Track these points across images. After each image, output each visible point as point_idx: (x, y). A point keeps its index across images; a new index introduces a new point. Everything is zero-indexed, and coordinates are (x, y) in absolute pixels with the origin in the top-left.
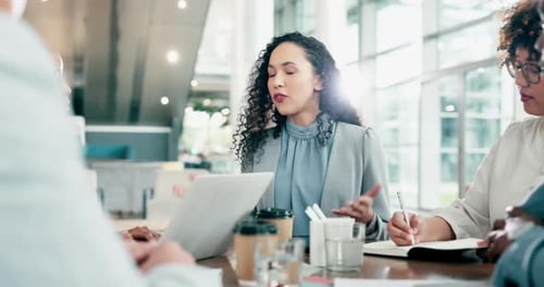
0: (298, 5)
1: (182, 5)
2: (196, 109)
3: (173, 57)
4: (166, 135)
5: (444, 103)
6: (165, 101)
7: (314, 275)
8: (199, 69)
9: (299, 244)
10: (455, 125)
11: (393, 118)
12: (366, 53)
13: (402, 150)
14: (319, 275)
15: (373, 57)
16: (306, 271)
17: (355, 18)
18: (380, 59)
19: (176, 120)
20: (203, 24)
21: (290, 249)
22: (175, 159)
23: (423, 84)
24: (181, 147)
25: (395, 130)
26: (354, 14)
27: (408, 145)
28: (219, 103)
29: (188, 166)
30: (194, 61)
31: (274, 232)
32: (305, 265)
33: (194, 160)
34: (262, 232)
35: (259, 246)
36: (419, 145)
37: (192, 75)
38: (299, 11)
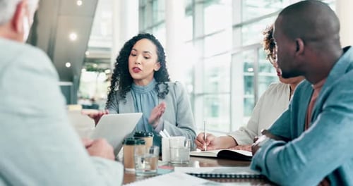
0: (155, 3)
1: (79, 3)
2: (88, 70)
3: (73, 37)
4: (69, 87)
5: (246, 67)
6: (68, 65)
7: (164, 166)
8: (91, 44)
9: (156, 149)
10: (253, 81)
11: (215, 76)
12: (197, 35)
13: (220, 96)
14: (167, 165)
15: (203, 38)
16: (160, 163)
17: (191, 12)
18: (207, 39)
19: (75, 77)
20: (93, 16)
21: (152, 152)
22: (75, 103)
23: (232, 55)
24: (79, 95)
25: (216, 83)
26: (190, 10)
27: (223, 93)
28: (103, 66)
29: (84, 107)
30: (88, 39)
31: (143, 143)
32: (160, 161)
33: (88, 103)
34: (138, 143)
35: (137, 150)
36: (230, 93)
37: (87, 48)
38: (155, 8)
